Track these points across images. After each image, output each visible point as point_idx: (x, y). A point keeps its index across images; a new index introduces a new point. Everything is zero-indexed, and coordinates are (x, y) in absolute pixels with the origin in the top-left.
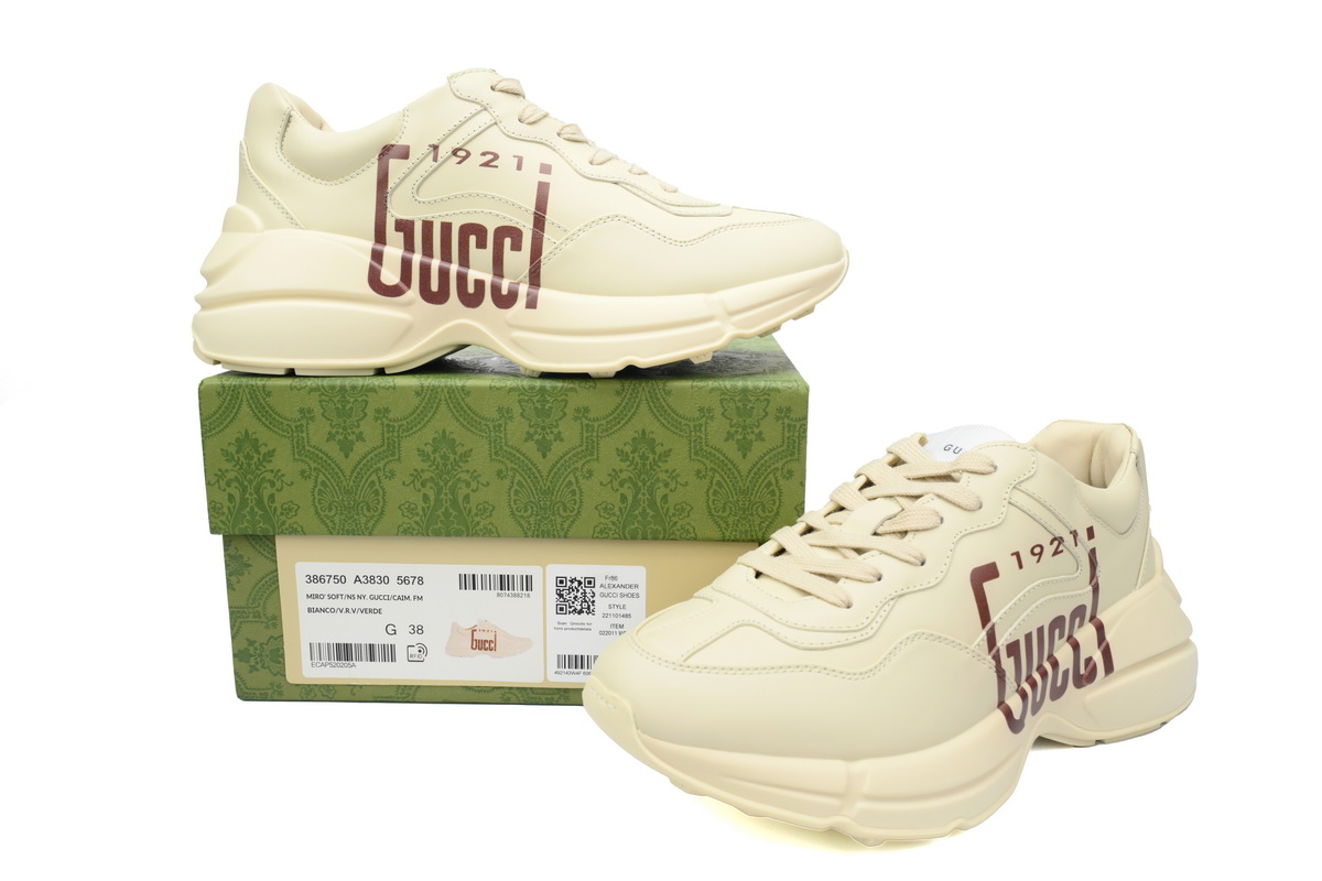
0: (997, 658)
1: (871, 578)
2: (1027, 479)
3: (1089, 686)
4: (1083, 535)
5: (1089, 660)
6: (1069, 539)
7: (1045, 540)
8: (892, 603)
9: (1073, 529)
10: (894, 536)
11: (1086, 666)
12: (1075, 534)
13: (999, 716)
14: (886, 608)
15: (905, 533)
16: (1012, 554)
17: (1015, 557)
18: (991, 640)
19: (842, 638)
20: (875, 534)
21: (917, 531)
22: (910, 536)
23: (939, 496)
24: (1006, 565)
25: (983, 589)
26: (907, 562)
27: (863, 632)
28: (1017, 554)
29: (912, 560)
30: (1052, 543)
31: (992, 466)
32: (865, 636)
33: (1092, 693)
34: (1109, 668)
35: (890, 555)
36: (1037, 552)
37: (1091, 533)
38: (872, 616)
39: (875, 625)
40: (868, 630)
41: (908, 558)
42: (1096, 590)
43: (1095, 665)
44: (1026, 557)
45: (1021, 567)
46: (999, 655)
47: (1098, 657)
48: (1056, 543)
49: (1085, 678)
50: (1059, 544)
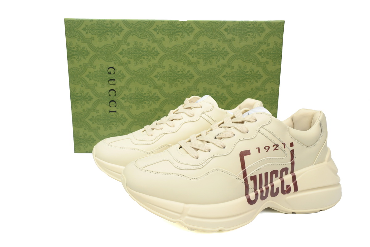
0: (246, 181)
1: (207, 151)
2: (267, 125)
3: (288, 194)
4: (288, 145)
5: (288, 186)
6: (281, 146)
7: (271, 145)
8: (211, 158)
9: (283, 142)
10: (219, 139)
11: (287, 188)
12: (284, 144)
13: (245, 198)
14: (209, 160)
15: (221, 138)
16: (257, 148)
17: (257, 149)
18: (245, 174)
19: (192, 167)
20: (215, 138)
21: (225, 138)
22: (223, 139)
23: (235, 128)
24: (254, 152)
25: (244, 158)
26: (219, 147)
27: (199, 166)
28: (259, 148)
29: (221, 146)
30: (274, 146)
31: (255, 120)
32: (200, 168)
33: (288, 197)
34: (296, 189)
35: (215, 144)
36: (267, 148)
37: (292, 145)
38: (203, 162)
39: (204, 165)
40: (201, 166)
41: (219, 146)
42: (293, 164)
43: (290, 188)
44: (262, 149)
45: (259, 152)
46: (247, 179)
47: (292, 185)
48: (275, 146)
49: (286, 191)
50: (277, 147)
